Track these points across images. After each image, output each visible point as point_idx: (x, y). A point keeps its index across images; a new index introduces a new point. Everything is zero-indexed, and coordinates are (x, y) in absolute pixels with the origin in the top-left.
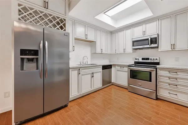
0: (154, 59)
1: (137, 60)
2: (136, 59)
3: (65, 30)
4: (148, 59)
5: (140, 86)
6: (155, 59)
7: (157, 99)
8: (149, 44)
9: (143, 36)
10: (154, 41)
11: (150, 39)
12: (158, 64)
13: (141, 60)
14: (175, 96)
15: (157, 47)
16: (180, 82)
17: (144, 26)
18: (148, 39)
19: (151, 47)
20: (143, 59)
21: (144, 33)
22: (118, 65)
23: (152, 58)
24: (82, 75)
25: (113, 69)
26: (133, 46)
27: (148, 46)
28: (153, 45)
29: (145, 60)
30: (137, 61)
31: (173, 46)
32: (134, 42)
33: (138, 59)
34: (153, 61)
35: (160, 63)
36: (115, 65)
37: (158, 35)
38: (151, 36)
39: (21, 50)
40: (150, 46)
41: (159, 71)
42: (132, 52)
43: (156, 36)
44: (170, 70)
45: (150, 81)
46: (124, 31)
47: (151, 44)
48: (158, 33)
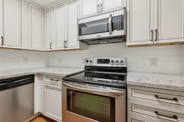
0: (117, 62)
1: (89, 62)
2: (87, 61)
4: (107, 61)
6: (119, 61)
8: (108, 31)
10: (118, 23)
11: (110, 19)
12: (125, 70)
19: (112, 35)
20: (100, 61)
23: (115, 60)
26: (80, 34)
27: (107, 34)
29: (102, 63)
30: (89, 64)
32: (81, 26)
33: (91, 61)
34: (115, 66)
35: (128, 70)
37: (126, 10)
38: (112, 13)
40: (110, 34)
41: (133, 92)
46: (66, 6)
47: (112, 31)
48: (125, 6)
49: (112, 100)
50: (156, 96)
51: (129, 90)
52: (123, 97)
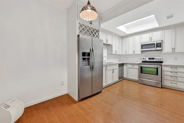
0: (158, 59)
2: (143, 59)
3: (99, 38)
4: (153, 59)
5: (149, 79)
7: (162, 88)
9: (150, 41)
10: (159, 45)
11: (156, 43)
12: (162, 62)
13: (147, 60)
14: (175, 85)
15: (162, 50)
16: (179, 74)
17: (151, 33)
18: (154, 44)
20: (149, 59)
21: (151, 39)
22: (129, 64)
23: (157, 58)
24: (108, 71)
25: (125, 67)
26: (142, 48)
27: (154, 49)
28: (158, 49)
29: (151, 59)
30: (144, 60)
31: (174, 49)
32: (142, 46)
33: (145, 59)
34: (157, 61)
36: (126, 64)
37: (162, 40)
39: (83, 53)
42: (140, 53)
43: (160, 42)
44: (172, 67)
45: (157, 74)
46: (134, 37)
47: (156, 48)
48: (162, 39)
49: (157, 69)
50: (171, 68)
51: (163, 67)
52: (161, 68)
